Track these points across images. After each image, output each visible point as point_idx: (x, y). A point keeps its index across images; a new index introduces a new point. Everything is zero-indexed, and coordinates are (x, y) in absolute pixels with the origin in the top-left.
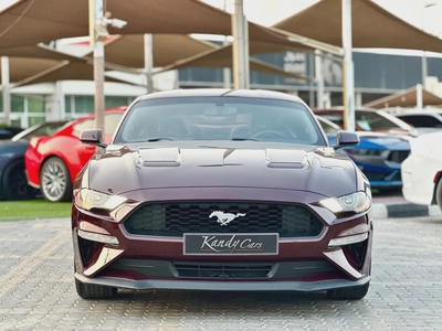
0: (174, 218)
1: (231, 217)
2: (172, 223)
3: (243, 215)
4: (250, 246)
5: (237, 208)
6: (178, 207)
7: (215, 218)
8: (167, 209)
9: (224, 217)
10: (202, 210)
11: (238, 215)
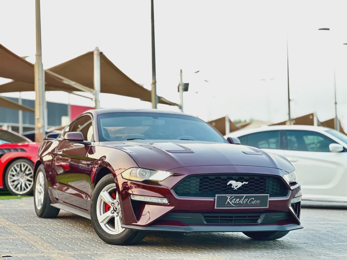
0: (205, 185)
1: (240, 184)
2: (204, 188)
3: (247, 183)
4: (253, 202)
5: (243, 179)
6: (208, 178)
7: (231, 185)
8: (201, 180)
9: (236, 184)
10: (223, 180)
11: (244, 183)
